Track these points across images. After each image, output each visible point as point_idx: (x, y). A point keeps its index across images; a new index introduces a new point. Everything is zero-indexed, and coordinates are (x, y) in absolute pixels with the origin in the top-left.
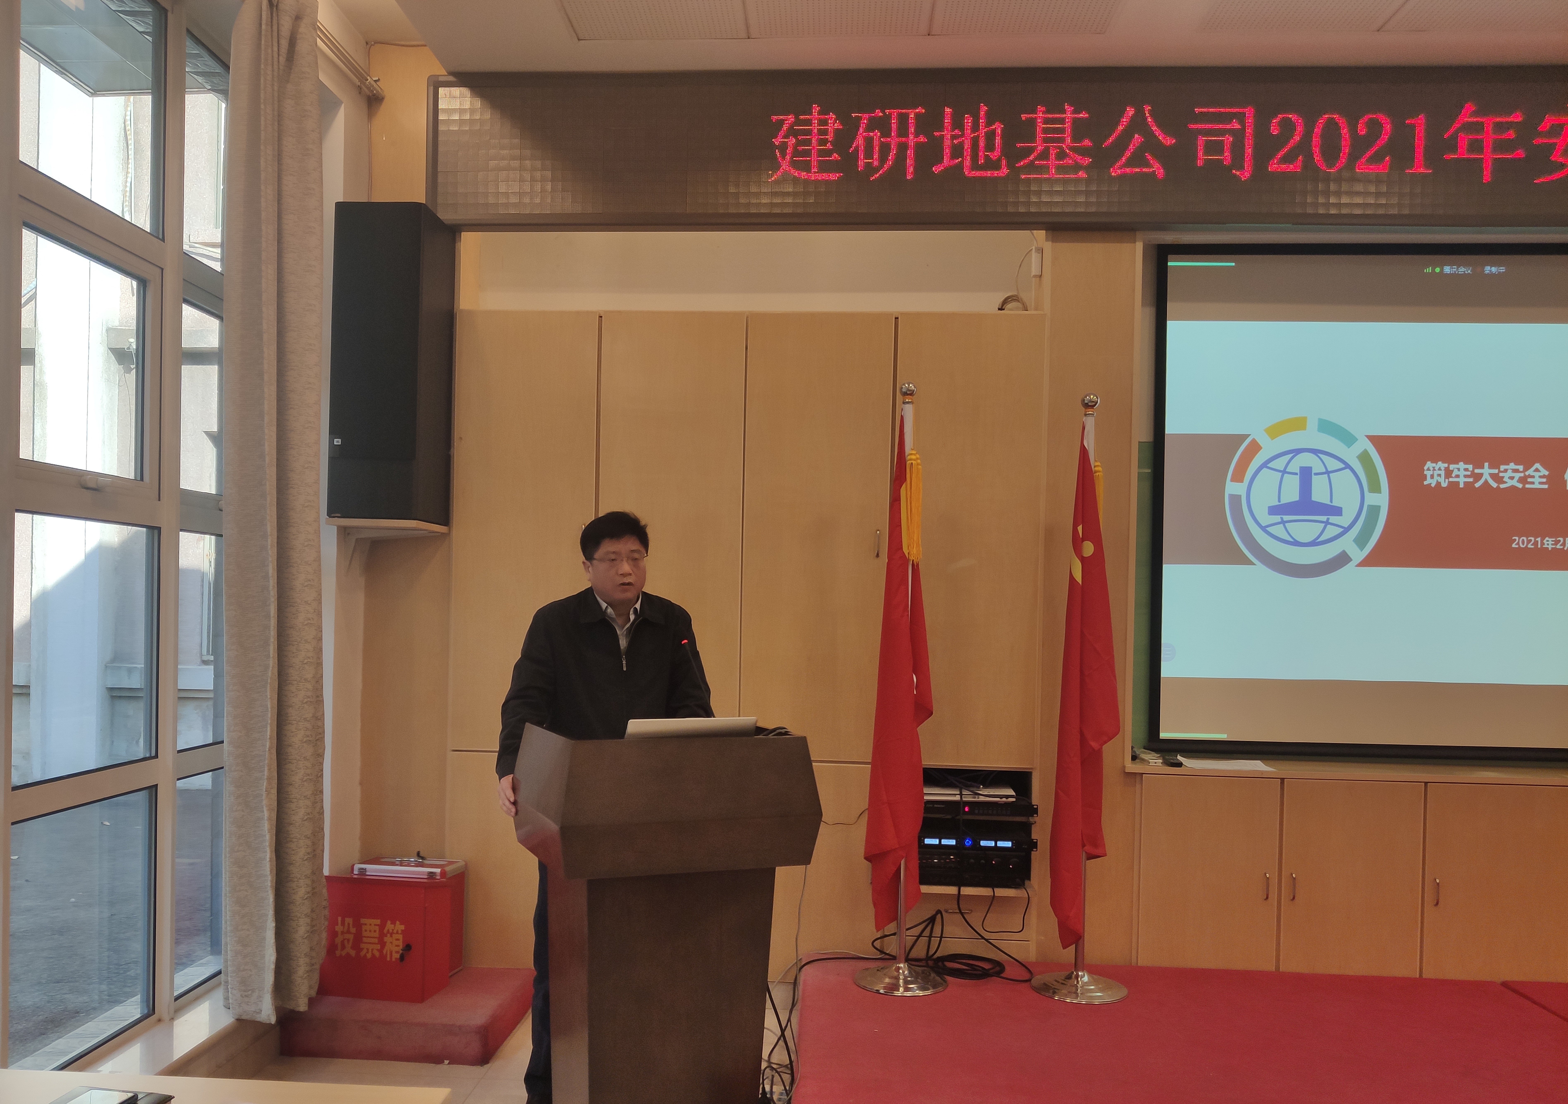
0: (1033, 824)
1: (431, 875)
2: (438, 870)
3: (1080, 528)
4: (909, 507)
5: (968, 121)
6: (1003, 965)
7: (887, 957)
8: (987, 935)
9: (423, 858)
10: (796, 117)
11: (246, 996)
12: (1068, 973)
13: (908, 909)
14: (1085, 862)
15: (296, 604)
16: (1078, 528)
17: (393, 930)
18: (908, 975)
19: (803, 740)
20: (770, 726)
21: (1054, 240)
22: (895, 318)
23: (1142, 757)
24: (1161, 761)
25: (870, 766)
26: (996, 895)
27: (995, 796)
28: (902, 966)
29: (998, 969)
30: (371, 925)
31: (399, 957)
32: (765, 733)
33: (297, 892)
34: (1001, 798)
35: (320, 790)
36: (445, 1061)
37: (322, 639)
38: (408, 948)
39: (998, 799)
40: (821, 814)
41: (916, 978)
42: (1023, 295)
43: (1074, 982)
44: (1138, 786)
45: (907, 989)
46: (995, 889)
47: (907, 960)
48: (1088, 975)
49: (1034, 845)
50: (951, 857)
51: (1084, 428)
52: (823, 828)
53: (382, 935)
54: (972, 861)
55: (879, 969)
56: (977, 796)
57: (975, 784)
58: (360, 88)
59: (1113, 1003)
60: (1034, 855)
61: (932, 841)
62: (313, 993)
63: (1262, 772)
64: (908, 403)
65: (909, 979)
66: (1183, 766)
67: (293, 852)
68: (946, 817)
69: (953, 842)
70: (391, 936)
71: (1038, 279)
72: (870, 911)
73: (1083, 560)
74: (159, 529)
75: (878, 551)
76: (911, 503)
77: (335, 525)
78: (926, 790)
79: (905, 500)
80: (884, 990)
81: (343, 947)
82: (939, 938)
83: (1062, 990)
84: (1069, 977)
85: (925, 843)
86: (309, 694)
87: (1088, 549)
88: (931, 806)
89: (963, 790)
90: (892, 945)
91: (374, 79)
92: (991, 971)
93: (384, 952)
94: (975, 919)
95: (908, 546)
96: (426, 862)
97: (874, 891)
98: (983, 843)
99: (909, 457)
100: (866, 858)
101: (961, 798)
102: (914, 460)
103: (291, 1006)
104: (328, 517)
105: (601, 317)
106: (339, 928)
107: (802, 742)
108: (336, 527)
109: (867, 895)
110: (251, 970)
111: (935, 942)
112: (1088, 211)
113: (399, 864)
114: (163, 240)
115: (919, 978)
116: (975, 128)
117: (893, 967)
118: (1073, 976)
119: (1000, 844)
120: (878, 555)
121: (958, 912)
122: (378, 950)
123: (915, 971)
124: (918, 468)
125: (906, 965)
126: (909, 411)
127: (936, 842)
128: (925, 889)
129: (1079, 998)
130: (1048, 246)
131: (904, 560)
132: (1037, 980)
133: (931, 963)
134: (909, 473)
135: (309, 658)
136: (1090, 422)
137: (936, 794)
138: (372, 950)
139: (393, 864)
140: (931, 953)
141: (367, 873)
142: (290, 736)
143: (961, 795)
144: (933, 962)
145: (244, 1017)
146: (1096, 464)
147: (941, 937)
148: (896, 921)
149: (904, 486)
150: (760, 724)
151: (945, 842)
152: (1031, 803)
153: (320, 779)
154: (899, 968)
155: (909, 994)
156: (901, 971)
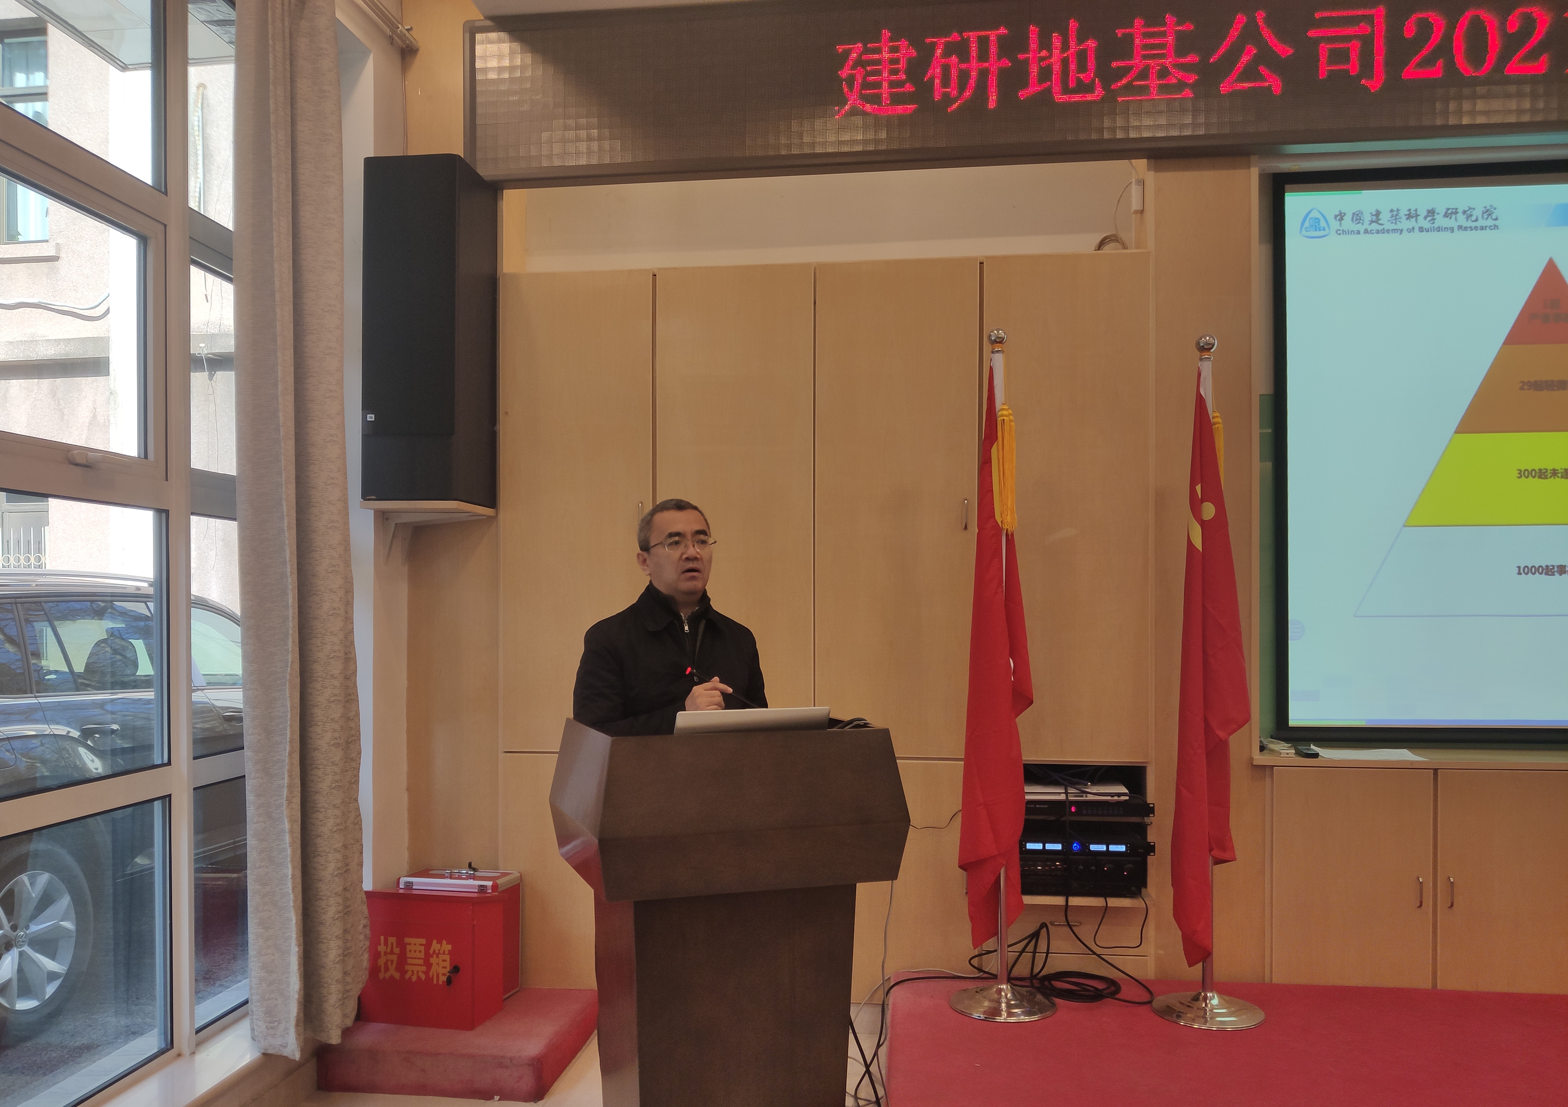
0: (1149, 825)
1: (482, 889)
2: (489, 884)
3: (1198, 488)
4: (1001, 469)
5: (1056, 42)
6: (1119, 985)
7: (986, 975)
8: (1099, 951)
9: (475, 870)
10: (865, 45)
11: (272, 1028)
12: (1194, 993)
13: (1010, 923)
14: (1212, 868)
15: (320, 593)
16: (1196, 487)
17: (439, 950)
18: (1011, 998)
19: (886, 732)
20: (847, 718)
21: (1157, 169)
22: (980, 263)
23: (1271, 747)
24: (1294, 751)
25: (963, 762)
26: (1108, 905)
27: (1105, 794)
28: (1004, 987)
29: (1113, 988)
30: (415, 945)
31: (445, 980)
32: (840, 725)
33: (327, 911)
34: (1112, 796)
35: (354, 797)
36: (495, 1097)
37: (353, 632)
38: (455, 969)
39: (1109, 798)
40: (908, 820)
41: (1021, 1001)
42: (1122, 235)
43: (1202, 1005)
44: (1268, 780)
45: (1010, 1014)
46: (1107, 899)
47: (1010, 980)
48: (1219, 998)
49: (1151, 849)
50: (1057, 863)
51: (1199, 375)
52: (912, 834)
53: (428, 956)
54: (1081, 867)
55: (979, 991)
56: (1084, 795)
57: (1082, 781)
58: (391, 39)
59: (1248, 1029)
60: (1151, 859)
61: (1035, 846)
62: (349, 1022)
63: (1412, 762)
64: (998, 351)
65: (1012, 1002)
66: (1319, 757)
67: (321, 868)
68: (1048, 816)
69: (1058, 847)
70: (437, 957)
71: (1139, 215)
72: (967, 926)
73: (1203, 523)
74: (167, 512)
75: (966, 523)
76: (1003, 466)
77: (371, 509)
78: (1027, 789)
79: (996, 461)
80: (984, 1015)
81: (387, 969)
82: (1045, 954)
83: (1187, 1014)
84: (1196, 999)
85: (1027, 848)
86: (336, 691)
87: (1209, 511)
88: (1033, 806)
89: (1069, 788)
90: (993, 964)
91: (406, 28)
92: (1105, 992)
93: (431, 974)
94: (1086, 932)
95: (1001, 514)
96: (477, 874)
97: (971, 904)
98: (1093, 847)
99: (1000, 413)
100: (960, 867)
101: (1067, 796)
102: (1006, 416)
103: (323, 1038)
104: (362, 500)
105: (655, 275)
106: (381, 948)
107: (884, 735)
108: (373, 511)
109: (963, 905)
110: (276, 999)
111: (1040, 958)
112: (1195, 133)
113: (449, 876)
114: (166, 193)
115: (1024, 1001)
116: (1065, 47)
117: (994, 988)
118: (1201, 998)
119: (1113, 848)
120: (966, 528)
121: (1065, 925)
122: (423, 972)
123: (1019, 993)
124: (1010, 425)
125: (1009, 987)
126: (999, 361)
127: (1039, 846)
128: (1028, 900)
129: (1208, 1024)
130: (1151, 177)
131: (998, 529)
132: (1159, 1001)
133: (1036, 983)
134: (1001, 432)
135: (336, 652)
136: (1207, 368)
137: (1037, 793)
138: (418, 972)
139: (442, 876)
140: (1036, 970)
141: (414, 887)
142: (316, 739)
143: (1066, 793)
144: (1038, 981)
145: (270, 1052)
146: (1215, 415)
147: (1048, 953)
148: (996, 937)
149: (996, 444)
150: (833, 716)
151: (1049, 846)
152: (1146, 802)
153: (354, 786)
154: (999, 991)
155: (1013, 1020)
156: (1003, 994)
